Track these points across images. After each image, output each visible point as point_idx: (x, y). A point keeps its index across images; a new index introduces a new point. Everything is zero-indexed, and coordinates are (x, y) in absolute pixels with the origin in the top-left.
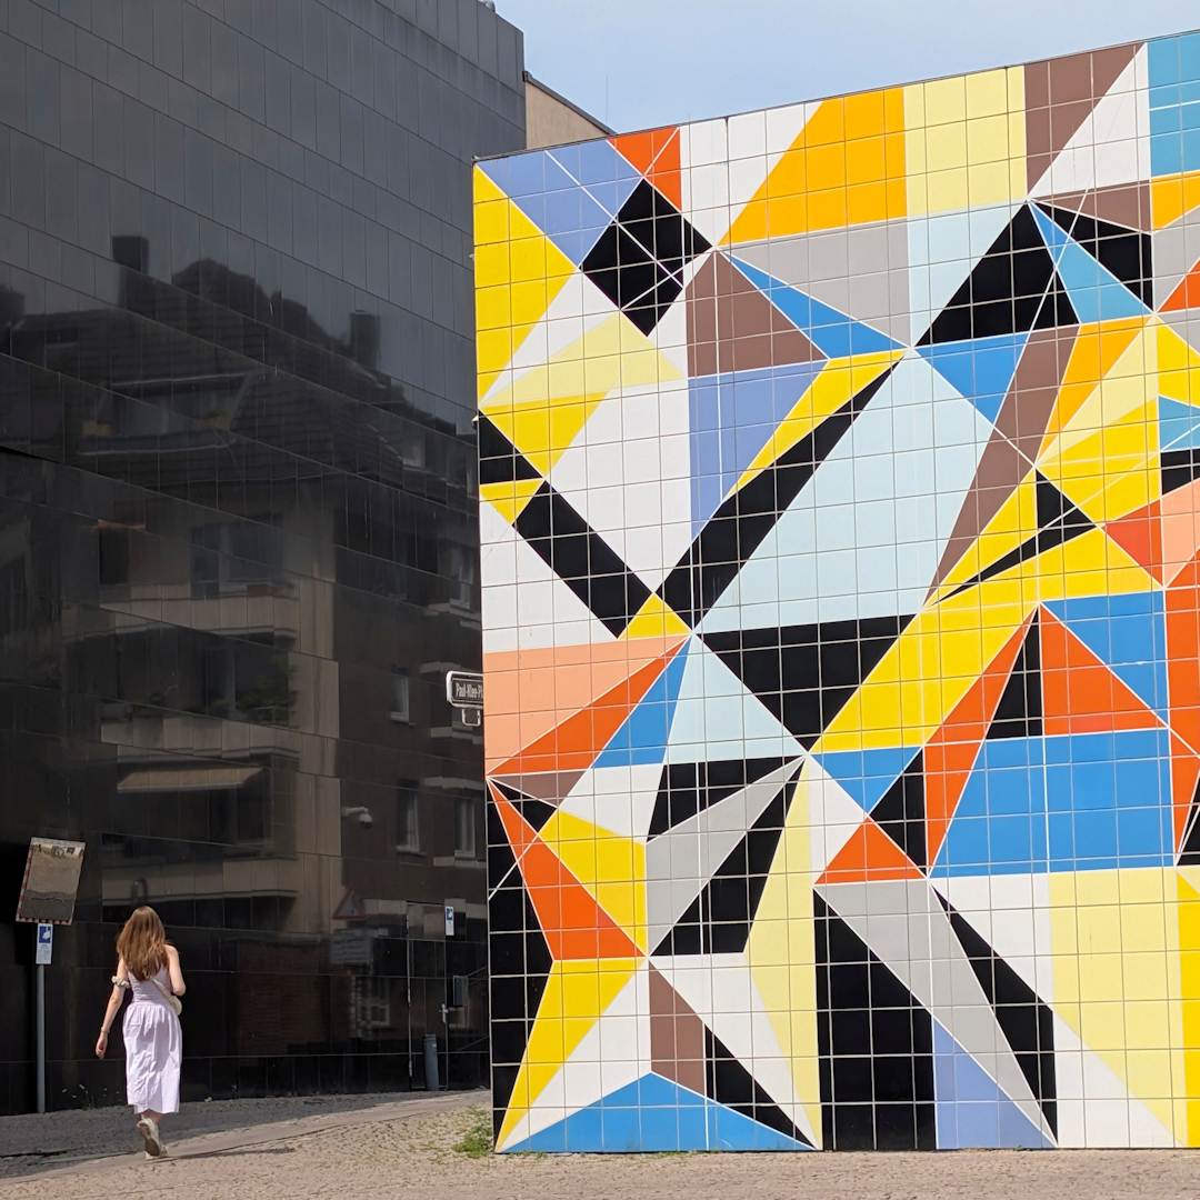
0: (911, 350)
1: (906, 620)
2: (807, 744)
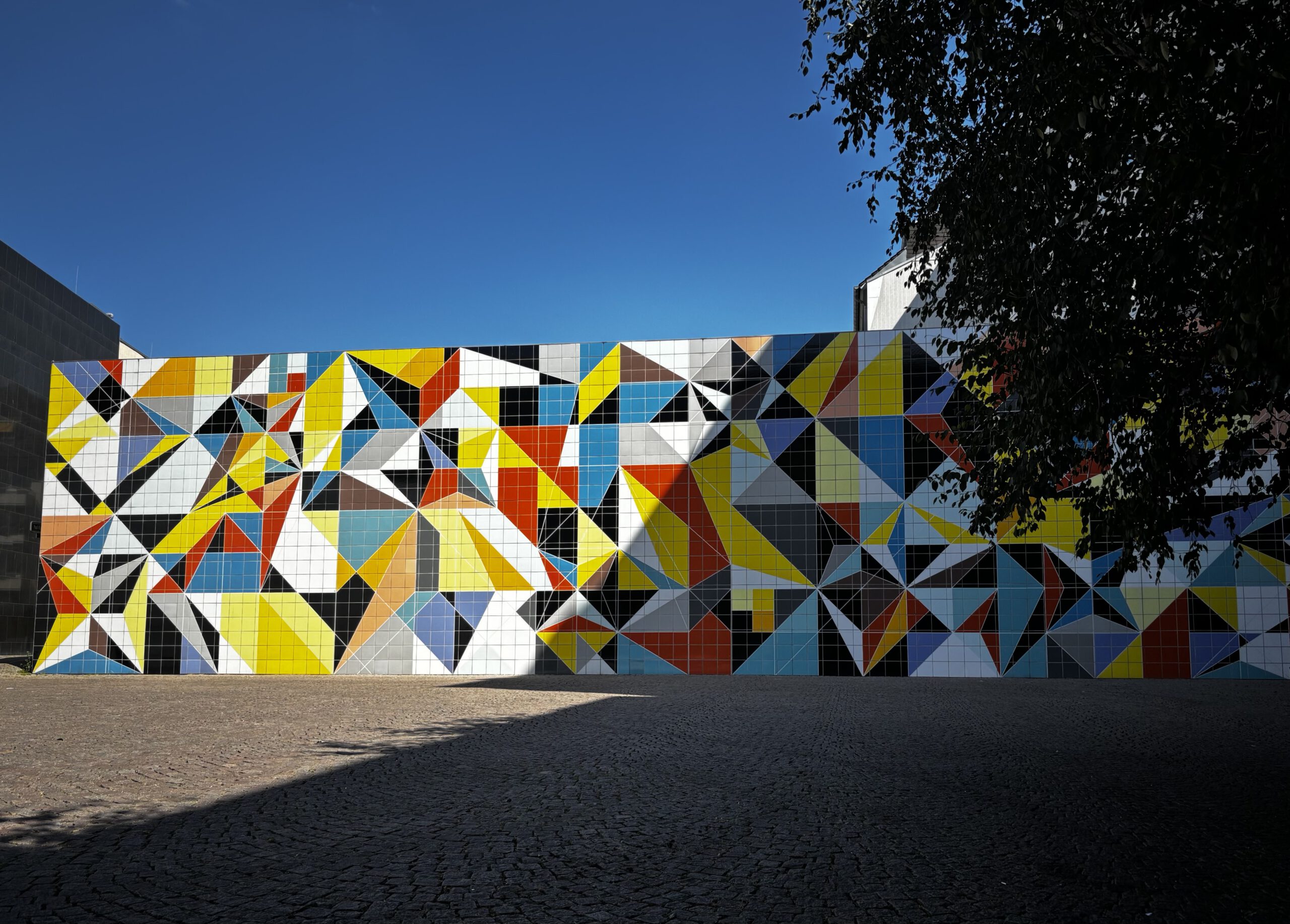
0: (192, 436)
1: (184, 516)
2: (149, 551)
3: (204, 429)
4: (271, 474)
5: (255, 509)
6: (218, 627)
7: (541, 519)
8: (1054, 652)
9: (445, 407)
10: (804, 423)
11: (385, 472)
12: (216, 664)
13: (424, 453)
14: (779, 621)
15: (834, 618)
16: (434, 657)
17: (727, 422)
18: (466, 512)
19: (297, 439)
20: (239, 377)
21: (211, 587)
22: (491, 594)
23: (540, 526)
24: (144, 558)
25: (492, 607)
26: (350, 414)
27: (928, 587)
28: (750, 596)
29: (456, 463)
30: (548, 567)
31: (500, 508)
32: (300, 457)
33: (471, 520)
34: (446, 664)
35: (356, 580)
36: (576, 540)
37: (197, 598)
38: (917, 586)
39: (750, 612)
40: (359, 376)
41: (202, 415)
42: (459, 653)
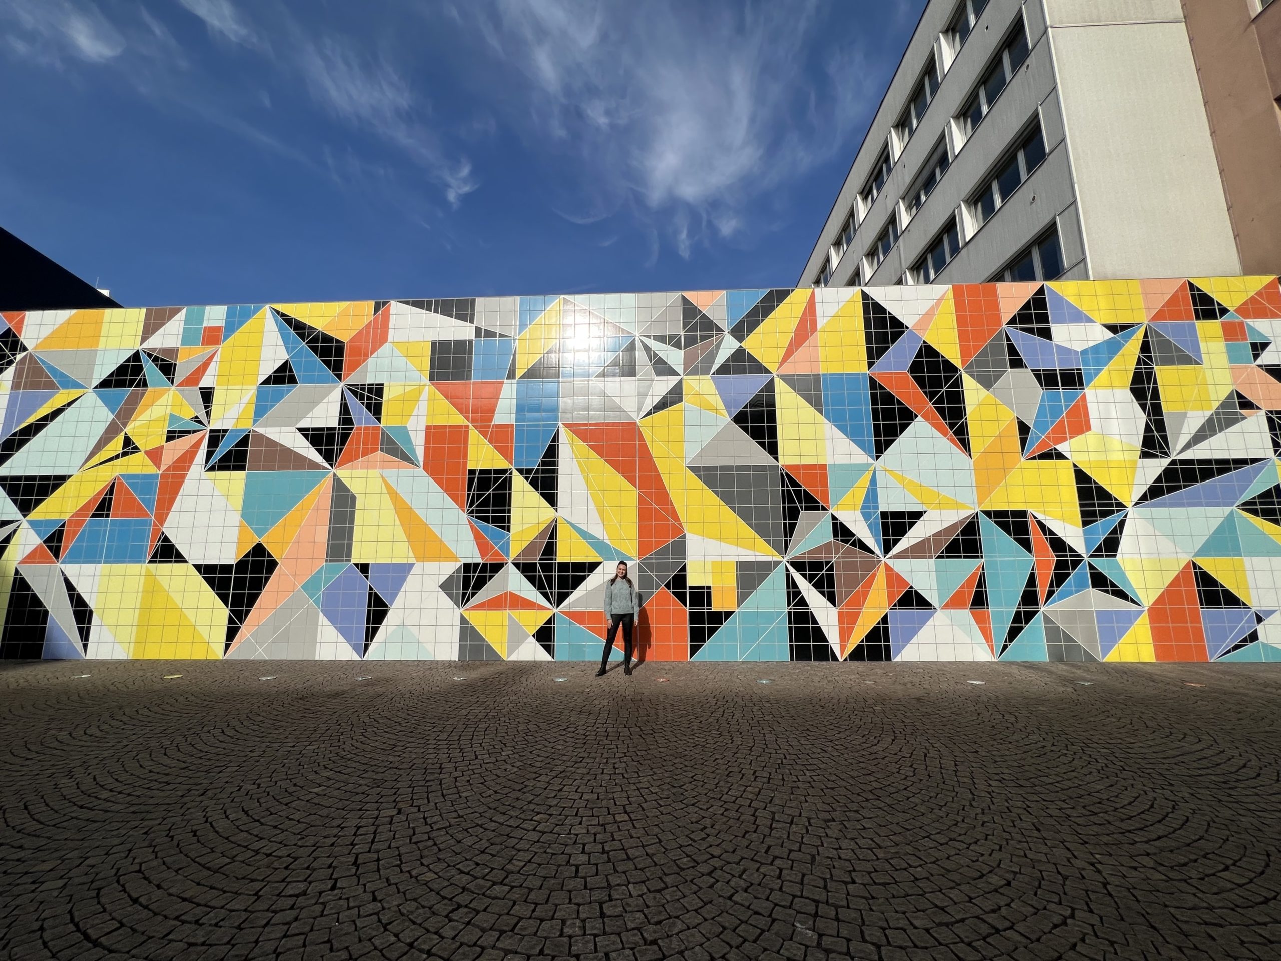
0: (90, 390)
1: (70, 476)
2: (25, 516)
3: (105, 384)
4: (174, 432)
5: (151, 470)
6: (92, 605)
7: (471, 481)
8: (1053, 632)
9: (371, 361)
10: (763, 380)
11: (300, 430)
12: (85, 646)
13: (345, 410)
14: (742, 597)
15: (804, 593)
16: (341, 638)
17: (678, 378)
18: (387, 473)
19: (207, 396)
20: (148, 331)
21: (91, 556)
22: (412, 565)
23: (470, 489)
24: (16, 524)
25: (411, 582)
26: (268, 369)
27: (907, 557)
28: (709, 568)
29: (379, 420)
30: (477, 536)
31: (426, 468)
32: (208, 414)
33: (392, 482)
34: (355, 648)
35: (259, 549)
36: (510, 505)
37: (72, 570)
38: (896, 557)
39: (709, 587)
40: (280, 329)
41: (105, 368)
42: (371, 633)
